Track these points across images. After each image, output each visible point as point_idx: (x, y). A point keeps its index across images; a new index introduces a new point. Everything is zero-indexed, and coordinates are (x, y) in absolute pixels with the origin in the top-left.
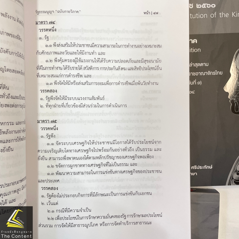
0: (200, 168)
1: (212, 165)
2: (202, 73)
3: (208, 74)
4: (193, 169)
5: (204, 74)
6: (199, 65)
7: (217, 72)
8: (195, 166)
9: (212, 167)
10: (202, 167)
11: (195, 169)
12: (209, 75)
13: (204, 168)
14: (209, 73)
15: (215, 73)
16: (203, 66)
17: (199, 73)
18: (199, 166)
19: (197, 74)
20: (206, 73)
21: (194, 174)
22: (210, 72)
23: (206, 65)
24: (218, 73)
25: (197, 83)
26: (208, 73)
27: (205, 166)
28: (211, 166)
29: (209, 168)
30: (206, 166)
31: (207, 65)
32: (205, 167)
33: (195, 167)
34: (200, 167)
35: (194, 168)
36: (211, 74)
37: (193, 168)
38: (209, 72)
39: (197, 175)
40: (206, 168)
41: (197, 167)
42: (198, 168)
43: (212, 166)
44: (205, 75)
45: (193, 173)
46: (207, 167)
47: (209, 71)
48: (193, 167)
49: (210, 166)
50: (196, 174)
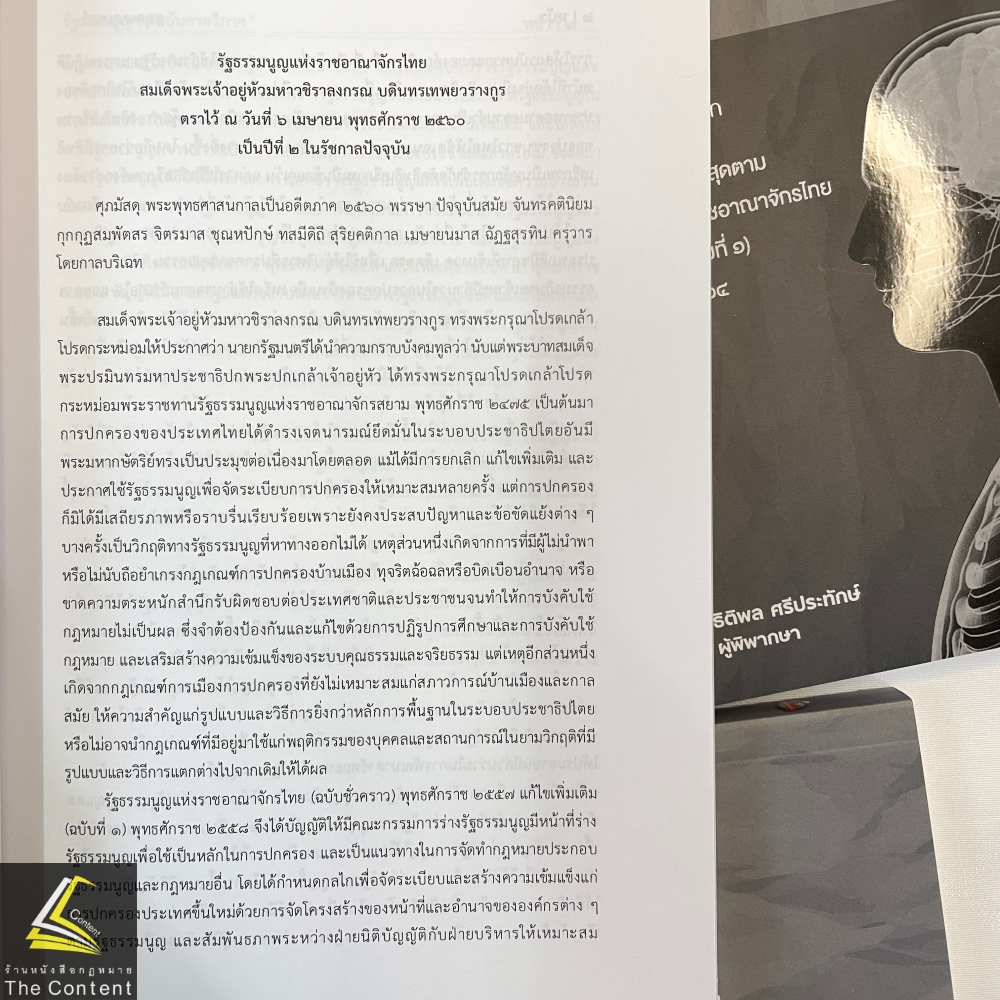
0: (807, 605)
1: (856, 586)
2: (745, 204)
3: (770, 203)
4: (781, 614)
5: (753, 206)
6: (725, 171)
7: (810, 188)
8: (787, 601)
9: (857, 593)
10: (819, 599)
11: (787, 613)
12: (775, 204)
13: (826, 605)
14: (775, 198)
15: (801, 193)
16: (743, 172)
17: (731, 205)
18: (802, 598)
19: (725, 213)
20: (763, 199)
21: (788, 634)
22: (778, 193)
23: (757, 168)
24: (814, 189)
25: (730, 249)
26: (772, 200)
27: (827, 594)
28: (853, 591)
29: (846, 601)
30: (834, 594)
31: (760, 165)
32: (829, 599)
33: (785, 607)
34: (811, 604)
35: (784, 610)
36: (783, 203)
37: (777, 613)
38: (776, 196)
39: (799, 637)
40: (834, 603)
41: (795, 603)
42: (800, 606)
43: (857, 590)
44: (757, 208)
45: (784, 633)
46: (837, 596)
47: (771, 190)
48: (779, 605)
49: (849, 592)
50: (795, 633)
